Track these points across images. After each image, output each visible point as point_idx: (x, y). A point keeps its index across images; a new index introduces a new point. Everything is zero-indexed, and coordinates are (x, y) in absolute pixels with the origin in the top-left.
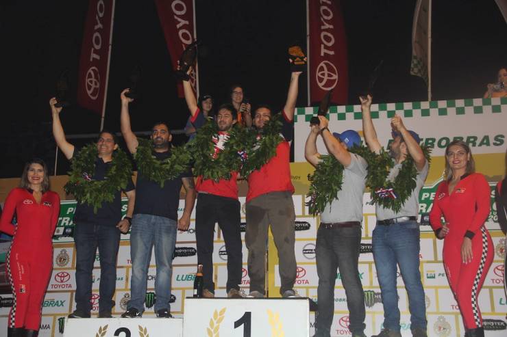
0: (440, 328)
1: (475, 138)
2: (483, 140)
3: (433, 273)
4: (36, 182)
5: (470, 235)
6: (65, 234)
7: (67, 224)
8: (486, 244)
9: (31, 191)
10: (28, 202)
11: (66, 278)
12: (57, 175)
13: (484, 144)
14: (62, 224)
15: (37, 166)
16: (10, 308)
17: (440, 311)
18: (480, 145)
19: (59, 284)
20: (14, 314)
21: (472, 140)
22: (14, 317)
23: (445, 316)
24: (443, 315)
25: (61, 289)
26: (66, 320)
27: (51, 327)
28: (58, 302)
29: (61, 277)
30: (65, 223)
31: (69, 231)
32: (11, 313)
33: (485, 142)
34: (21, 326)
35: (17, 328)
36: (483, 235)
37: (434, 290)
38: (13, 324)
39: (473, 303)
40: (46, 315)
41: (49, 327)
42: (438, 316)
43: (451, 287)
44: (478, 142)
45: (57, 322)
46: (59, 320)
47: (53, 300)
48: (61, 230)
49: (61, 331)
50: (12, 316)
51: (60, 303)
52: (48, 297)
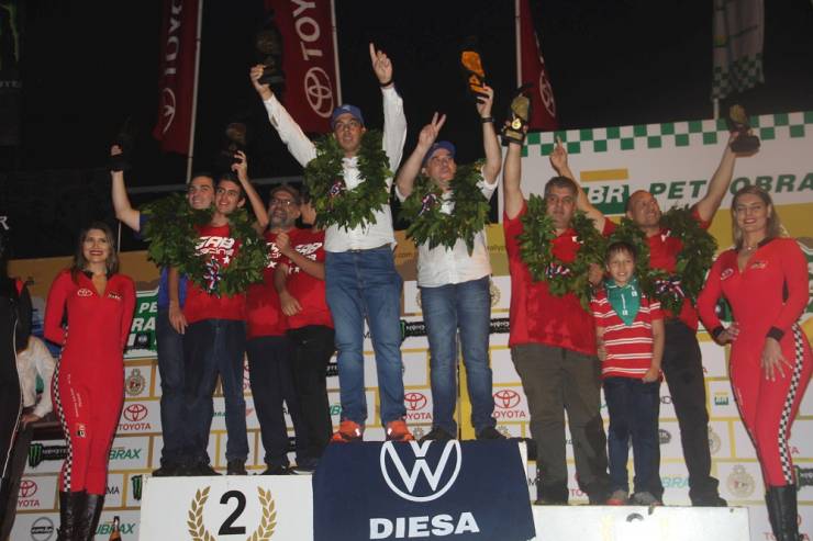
0: (737, 483)
1: (792, 178)
2: (805, 181)
3: (724, 397)
4: (96, 259)
5: (777, 334)
6: (137, 345)
7: (139, 329)
8: (801, 350)
9: (90, 275)
10: (84, 292)
11: (141, 415)
12: (121, 250)
13: (807, 187)
14: (133, 330)
15: (97, 234)
16: (62, 462)
17: (738, 456)
18: (800, 189)
19: (132, 423)
20: (69, 470)
21: (787, 180)
22: (69, 474)
23: (745, 465)
24: (742, 464)
25: (134, 431)
26: (144, 479)
27: (120, 490)
28: (129, 451)
29: (133, 412)
30: (136, 328)
31: (143, 339)
32: (64, 470)
33: (809, 183)
34: (81, 489)
35: (74, 493)
36: (796, 336)
37: (726, 423)
38: (69, 486)
39: (781, 445)
40: (114, 472)
41: (117, 490)
42: (732, 465)
43: (743, 420)
44: (797, 184)
45: (130, 483)
46: (133, 479)
47: (122, 449)
48: (132, 338)
49: (138, 496)
50: (66, 474)
51: (133, 453)
52: (118, 443)
